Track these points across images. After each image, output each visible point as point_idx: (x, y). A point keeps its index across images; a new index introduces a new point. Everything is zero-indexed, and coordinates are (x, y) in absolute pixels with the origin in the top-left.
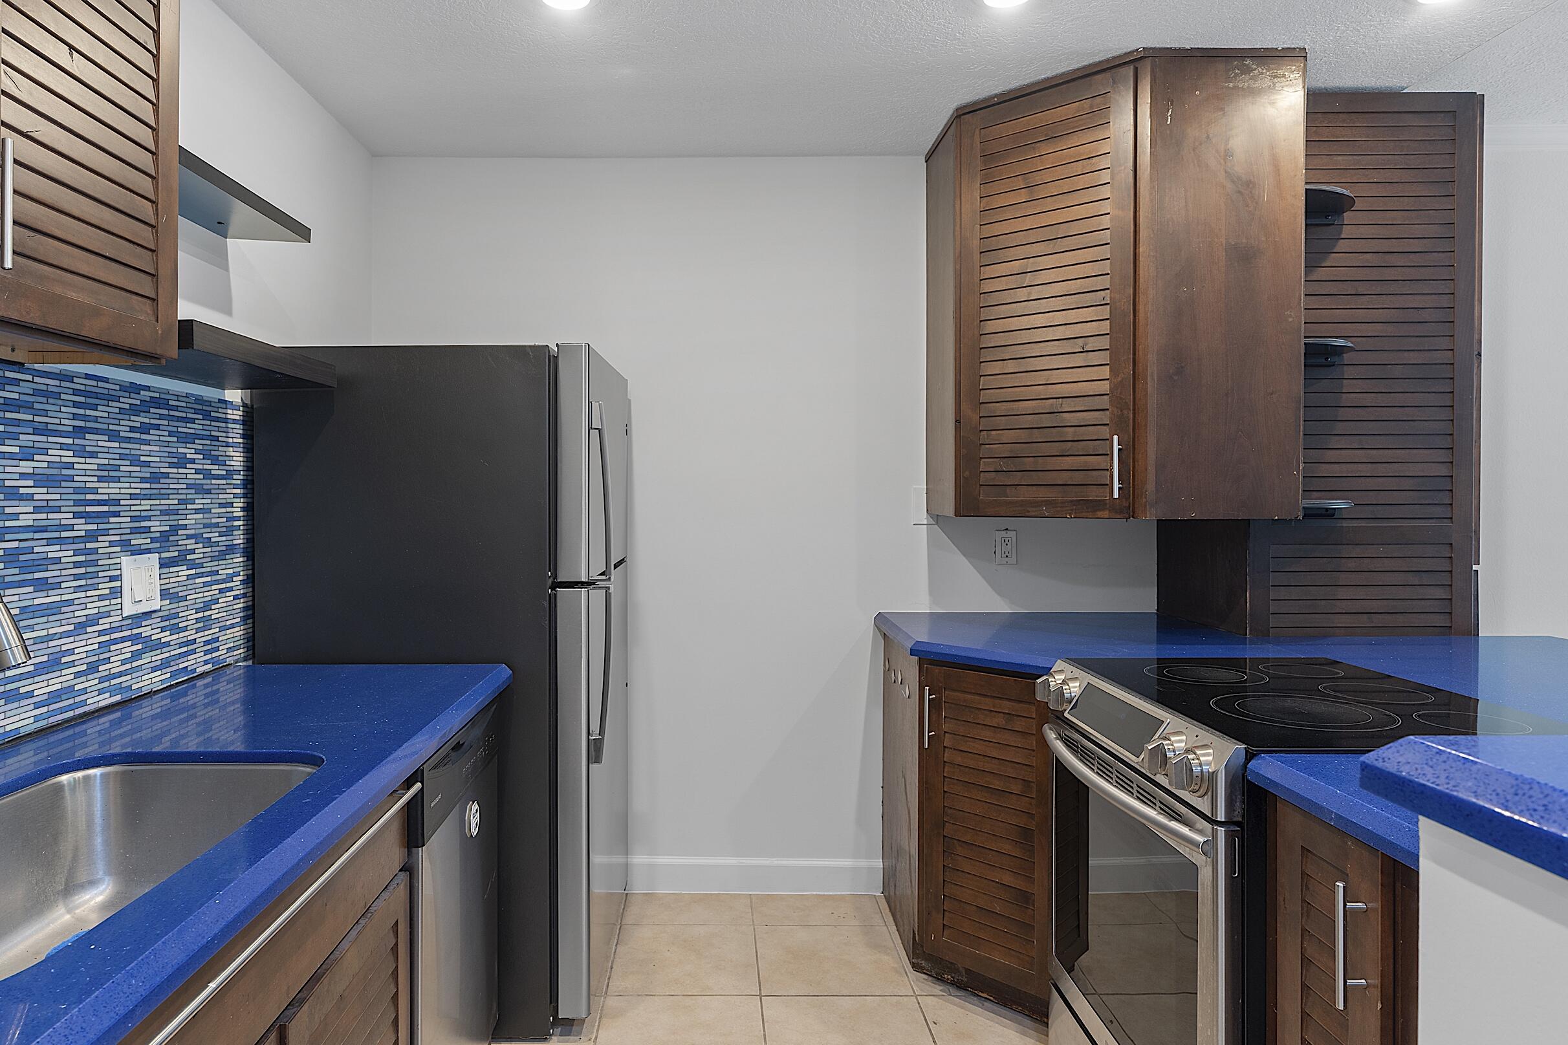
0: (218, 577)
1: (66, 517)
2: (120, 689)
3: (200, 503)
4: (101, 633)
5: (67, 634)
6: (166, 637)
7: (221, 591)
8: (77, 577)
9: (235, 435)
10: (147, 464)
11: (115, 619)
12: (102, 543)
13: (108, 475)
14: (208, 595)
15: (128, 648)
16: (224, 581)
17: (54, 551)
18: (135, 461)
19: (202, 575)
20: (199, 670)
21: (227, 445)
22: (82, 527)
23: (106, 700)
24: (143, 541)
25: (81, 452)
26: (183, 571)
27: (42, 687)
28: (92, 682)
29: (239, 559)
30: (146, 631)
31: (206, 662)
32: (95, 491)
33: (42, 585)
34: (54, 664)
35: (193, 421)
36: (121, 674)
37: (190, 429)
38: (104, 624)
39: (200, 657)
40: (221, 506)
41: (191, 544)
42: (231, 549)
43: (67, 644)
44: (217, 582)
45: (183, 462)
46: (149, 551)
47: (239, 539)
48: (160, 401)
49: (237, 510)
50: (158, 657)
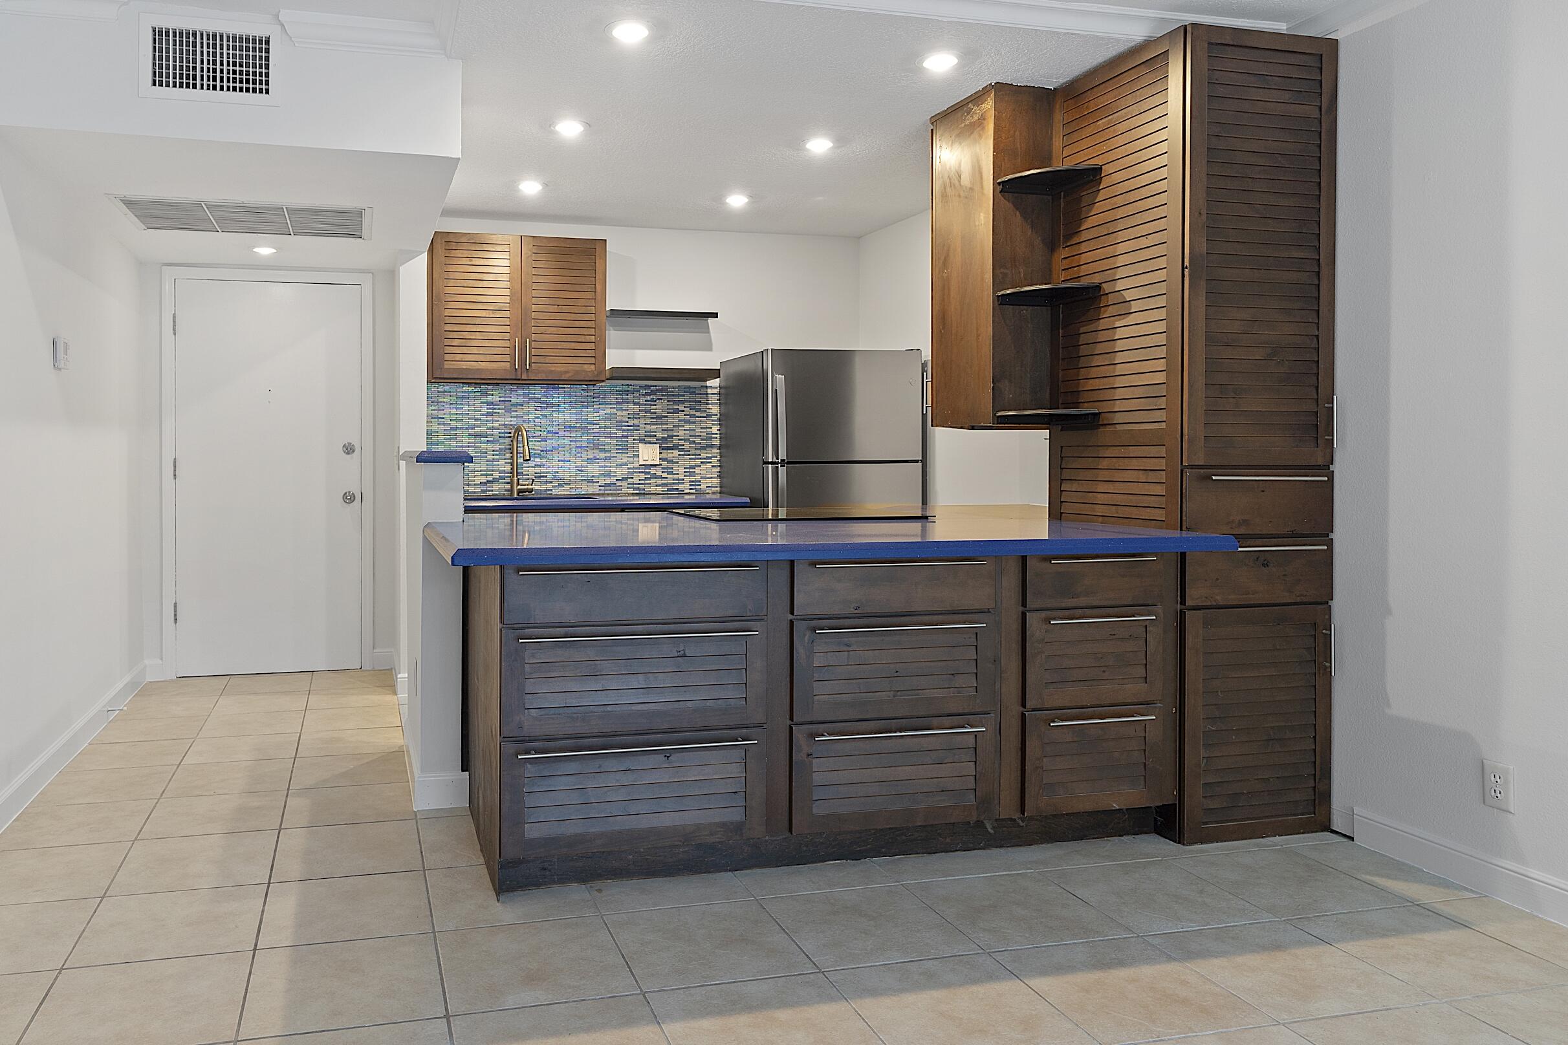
0: (700, 457)
1: (614, 431)
2: (638, 489)
3: (687, 427)
4: (628, 469)
5: (613, 467)
6: (664, 475)
7: (701, 462)
8: (617, 449)
9: (714, 399)
10: (655, 413)
11: (637, 465)
12: (630, 439)
13: (635, 416)
14: (693, 463)
15: (643, 476)
16: (704, 459)
17: (608, 440)
18: (649, 411)
19: (689, 455)
20: (685, 491)
21: (707, 404)
22: (620, 434)
23: (631, 491)
24: (654, 440)
25: (622, 410)
26: (676, 453)
27: (602, 482)
28: (624, 484)
29: (716, 451)
30: (653, 472)
31: (690, 489)
32: (628, 422)
33: (604, 451)
34: (608, 475)
35: (684, 396)
36: (639, 484)
37: (681, 399)
38: (630, 466)
39: (687, 486)
40: (701, 428)
41: (681, 442)
42: (712, 446)
43: (613, 469)
44: (700, 459)
45: (677, 411)
46: (656, 443)
47: (717, 442)
48: (663, 390)
49: (715, 430)
50: (659, 482)
